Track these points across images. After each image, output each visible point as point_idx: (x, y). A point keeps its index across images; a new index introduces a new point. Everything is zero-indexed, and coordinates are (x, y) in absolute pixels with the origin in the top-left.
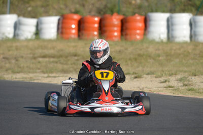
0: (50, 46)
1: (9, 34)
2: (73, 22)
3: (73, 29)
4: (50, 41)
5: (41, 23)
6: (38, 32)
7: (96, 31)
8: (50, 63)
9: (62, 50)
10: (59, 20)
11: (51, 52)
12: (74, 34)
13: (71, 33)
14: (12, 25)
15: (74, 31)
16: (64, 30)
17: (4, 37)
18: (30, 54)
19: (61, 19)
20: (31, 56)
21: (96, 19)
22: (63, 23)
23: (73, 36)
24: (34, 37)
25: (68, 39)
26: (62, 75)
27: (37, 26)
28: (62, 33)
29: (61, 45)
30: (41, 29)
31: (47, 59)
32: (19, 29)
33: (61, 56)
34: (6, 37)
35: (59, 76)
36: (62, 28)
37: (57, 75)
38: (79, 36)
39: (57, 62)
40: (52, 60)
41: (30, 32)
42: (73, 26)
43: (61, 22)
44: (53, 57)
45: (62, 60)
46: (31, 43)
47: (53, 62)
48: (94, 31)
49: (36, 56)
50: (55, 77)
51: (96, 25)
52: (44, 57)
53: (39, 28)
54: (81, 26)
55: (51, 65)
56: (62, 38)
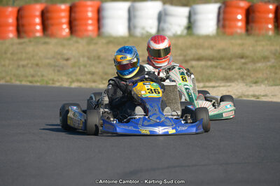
0: (206, 44)
1: (151, 28)
2: (239, 11)
3: (239, 20)
4: (207, 37)
5: (195, 14)
6: (190, 26)
7: (270, 23)
8: (207, 67)
9: (223, 50)
10: (220, 8)
11: (209, 52)
12: (240, 28)
13: (237, 27)
14: (156, 16)
15: (240, 24)
16: (227, 23)
17: (144, 32)
18: (180, 55)
19: (223, 7)
20: (181, 58)
21: (271, 7)
22: (224, 12)
23: (239, 31)
24: (185, 32)
25: (232, 34)
26: (222, 84)
27: (190, 17)
28: (224, 27)
29: (222, 44)
30: (195, 21)
31: (203, 63)
32: (165, 22)
33: (222, 59)
34: (147, 32)
35: (219, 86)
36: (224, 19)
37: (217, 85)
38: (247, 30)
39: (216, 67)
40: (210, 63)
41: (180, 26)
42: (239, 17)
43: (222, 11)
44: (212, 60)
45: (223, 64)
46: (181, 41)
47: (211, 66)
48: (268, 23)
49: (188, 58)
50: (214, 87)
51: (271, 16)
52: (199, 59)
53: (192, 20)
54: (250, 17)
55: (209, 71)
56: (224, 33)
